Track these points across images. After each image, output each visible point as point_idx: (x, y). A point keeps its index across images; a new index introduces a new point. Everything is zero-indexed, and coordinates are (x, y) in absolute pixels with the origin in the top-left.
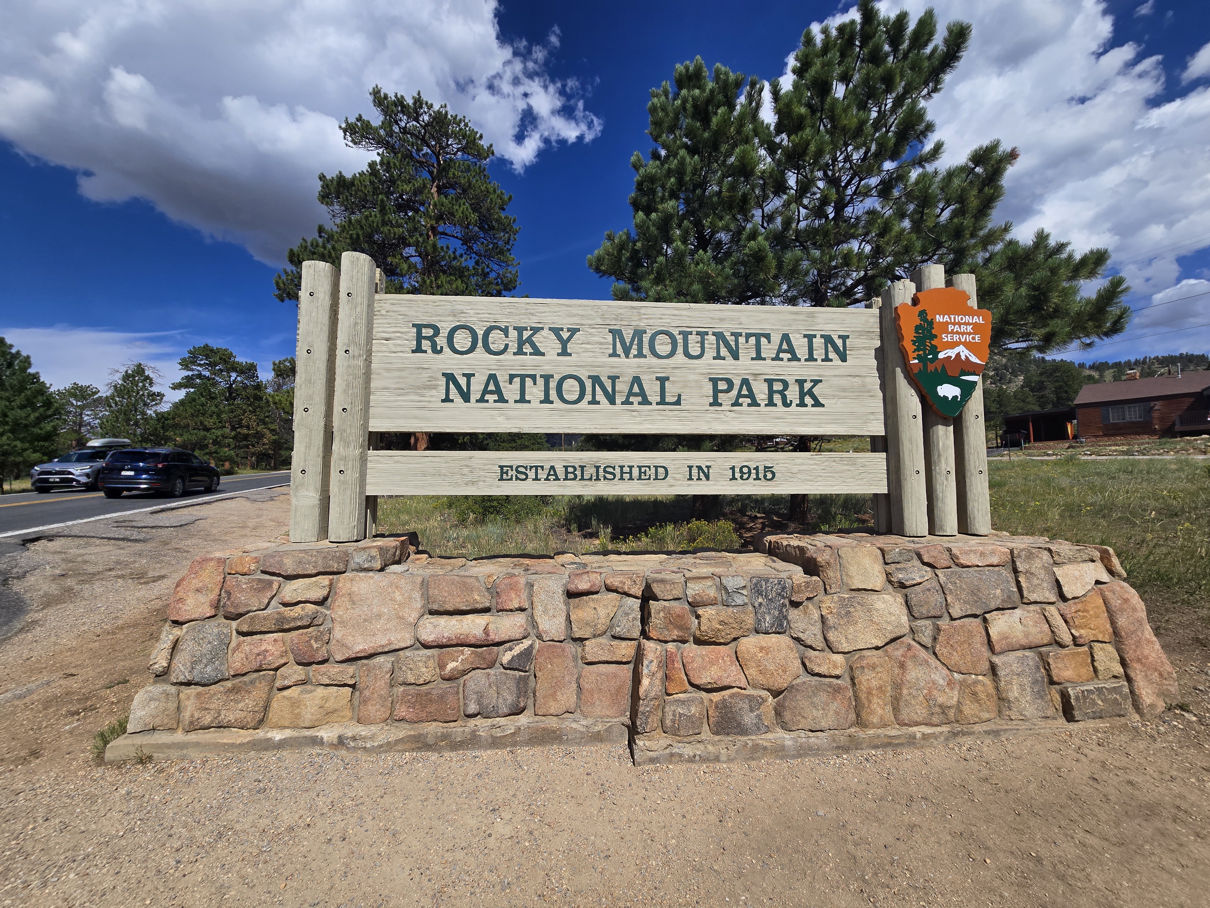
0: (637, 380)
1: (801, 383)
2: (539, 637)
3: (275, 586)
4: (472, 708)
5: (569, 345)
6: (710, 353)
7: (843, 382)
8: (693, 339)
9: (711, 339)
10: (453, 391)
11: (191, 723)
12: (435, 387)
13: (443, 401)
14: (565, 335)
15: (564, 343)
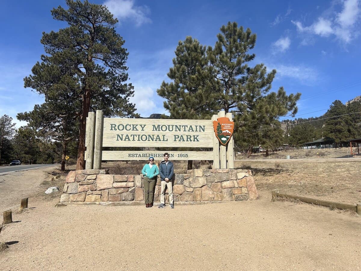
0: (158, 136)
1: (194, 136)
2: (137, 186)
3: (86, 176)
4: (124, 199)
5: (144, 128)
6: (174, 130)
7: (204, 136)
8: (171, 127)
9: (174, 127)
10: (119, 138)
11: (72, 201)
12: (115, 137)
13: (117, 140)
14: (143, 126)
15: (143, 128)
